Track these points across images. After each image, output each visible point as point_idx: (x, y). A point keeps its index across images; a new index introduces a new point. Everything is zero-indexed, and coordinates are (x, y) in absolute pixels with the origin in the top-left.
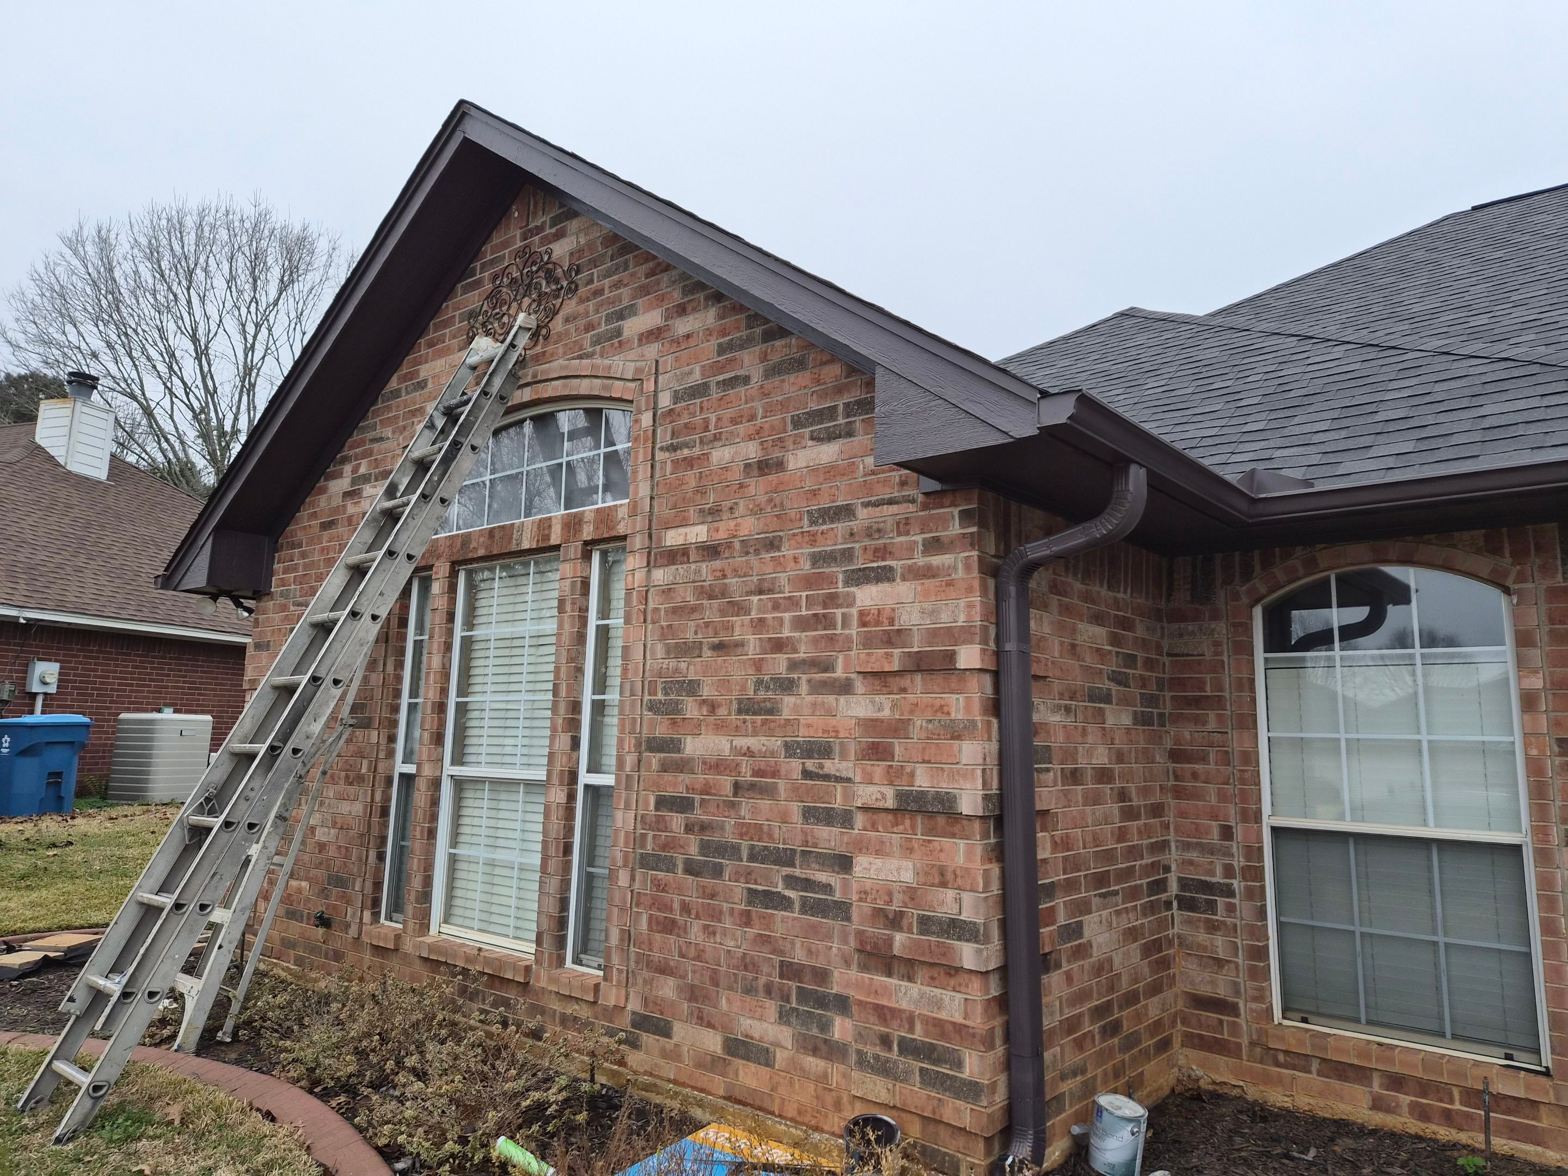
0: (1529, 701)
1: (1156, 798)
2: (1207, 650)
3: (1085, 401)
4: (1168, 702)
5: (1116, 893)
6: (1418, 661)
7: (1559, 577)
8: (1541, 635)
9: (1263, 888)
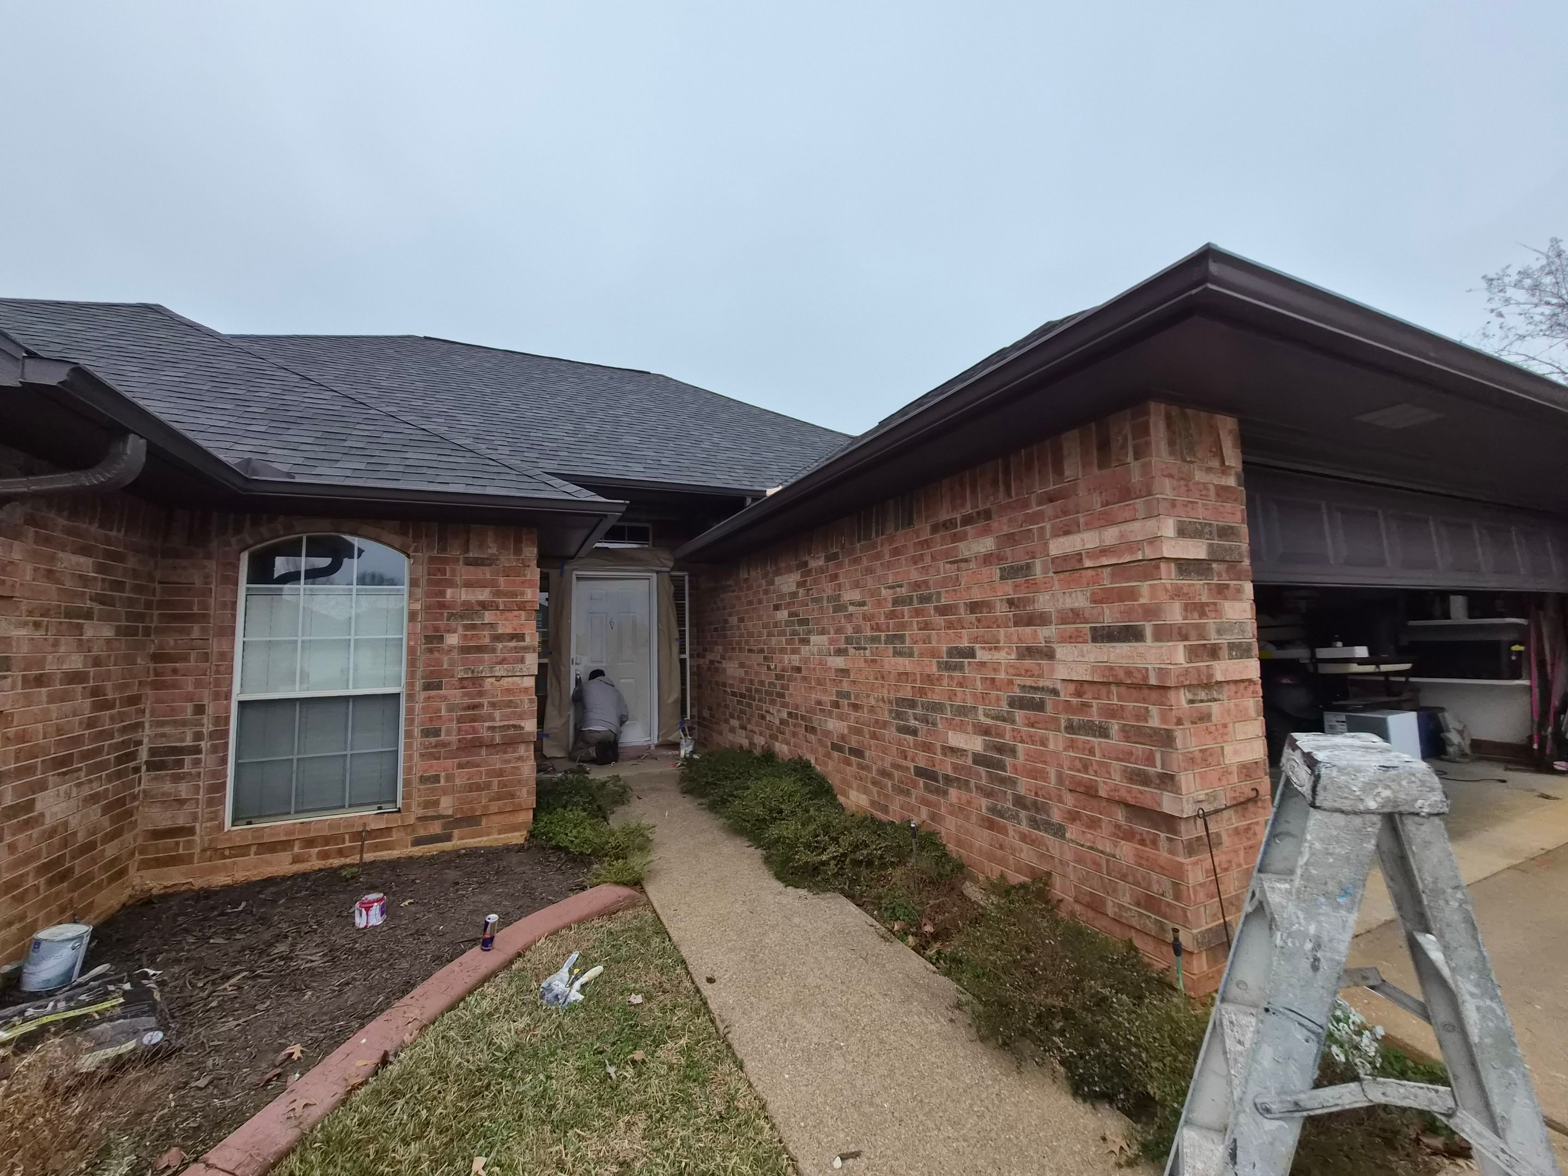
0: (413, 616)
1: (134, 691)
2: (198, 582)
3: (78, 371)
4: (155, 618)
5: (80, 769)
6: (354, 592)
7: (435, 551)
8: (423, 582)
9: (227, 744)
